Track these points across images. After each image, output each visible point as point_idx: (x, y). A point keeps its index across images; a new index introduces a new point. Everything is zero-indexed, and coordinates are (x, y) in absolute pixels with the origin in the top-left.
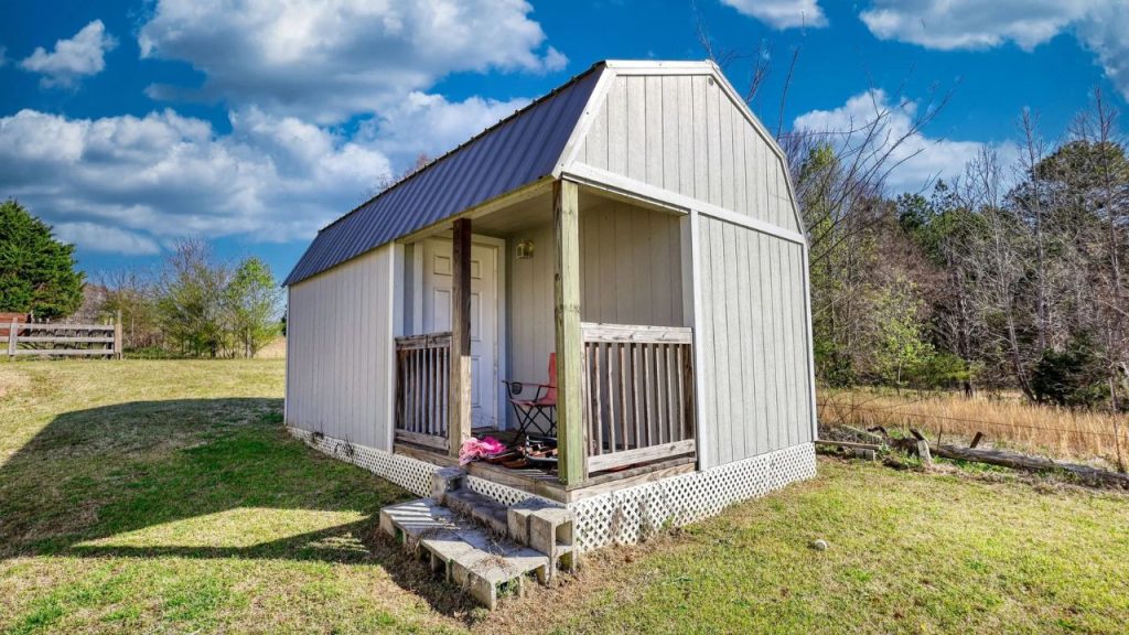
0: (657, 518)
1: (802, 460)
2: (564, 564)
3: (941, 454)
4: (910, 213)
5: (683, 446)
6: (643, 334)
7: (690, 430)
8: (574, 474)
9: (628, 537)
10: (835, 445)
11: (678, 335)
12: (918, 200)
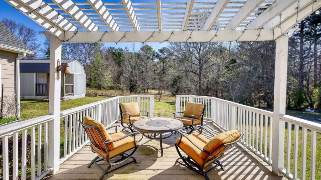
0: (70, 99)
1: (83, 96)
2: (64, 101)
3: (99, 96)
4: (120, 53)
5: (72, 93)
6: (69, 84)
7: (73, 92)
8: (64, 95)
9: (68, 100)
10: (88, 95)
11: (72, 84)
12: (122, 50)
